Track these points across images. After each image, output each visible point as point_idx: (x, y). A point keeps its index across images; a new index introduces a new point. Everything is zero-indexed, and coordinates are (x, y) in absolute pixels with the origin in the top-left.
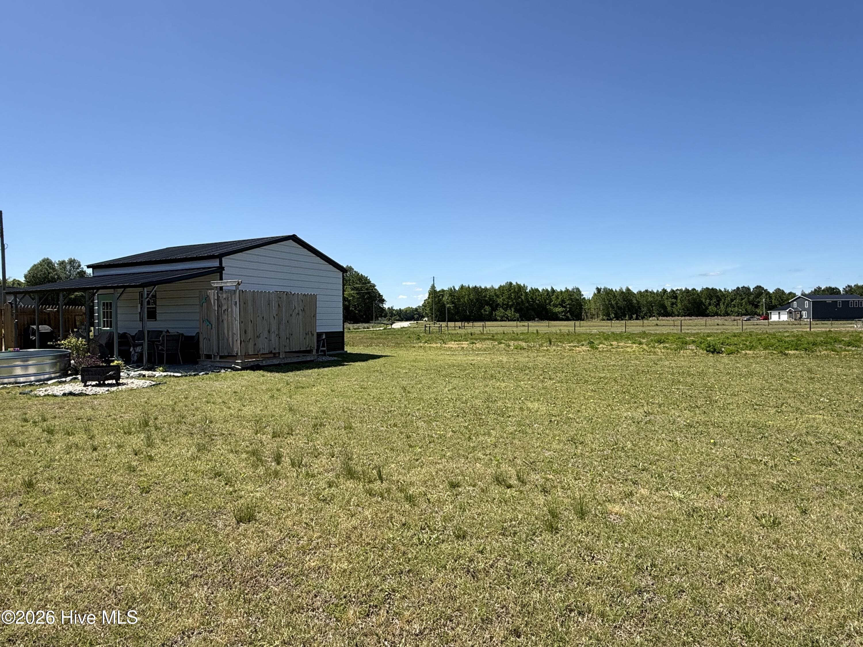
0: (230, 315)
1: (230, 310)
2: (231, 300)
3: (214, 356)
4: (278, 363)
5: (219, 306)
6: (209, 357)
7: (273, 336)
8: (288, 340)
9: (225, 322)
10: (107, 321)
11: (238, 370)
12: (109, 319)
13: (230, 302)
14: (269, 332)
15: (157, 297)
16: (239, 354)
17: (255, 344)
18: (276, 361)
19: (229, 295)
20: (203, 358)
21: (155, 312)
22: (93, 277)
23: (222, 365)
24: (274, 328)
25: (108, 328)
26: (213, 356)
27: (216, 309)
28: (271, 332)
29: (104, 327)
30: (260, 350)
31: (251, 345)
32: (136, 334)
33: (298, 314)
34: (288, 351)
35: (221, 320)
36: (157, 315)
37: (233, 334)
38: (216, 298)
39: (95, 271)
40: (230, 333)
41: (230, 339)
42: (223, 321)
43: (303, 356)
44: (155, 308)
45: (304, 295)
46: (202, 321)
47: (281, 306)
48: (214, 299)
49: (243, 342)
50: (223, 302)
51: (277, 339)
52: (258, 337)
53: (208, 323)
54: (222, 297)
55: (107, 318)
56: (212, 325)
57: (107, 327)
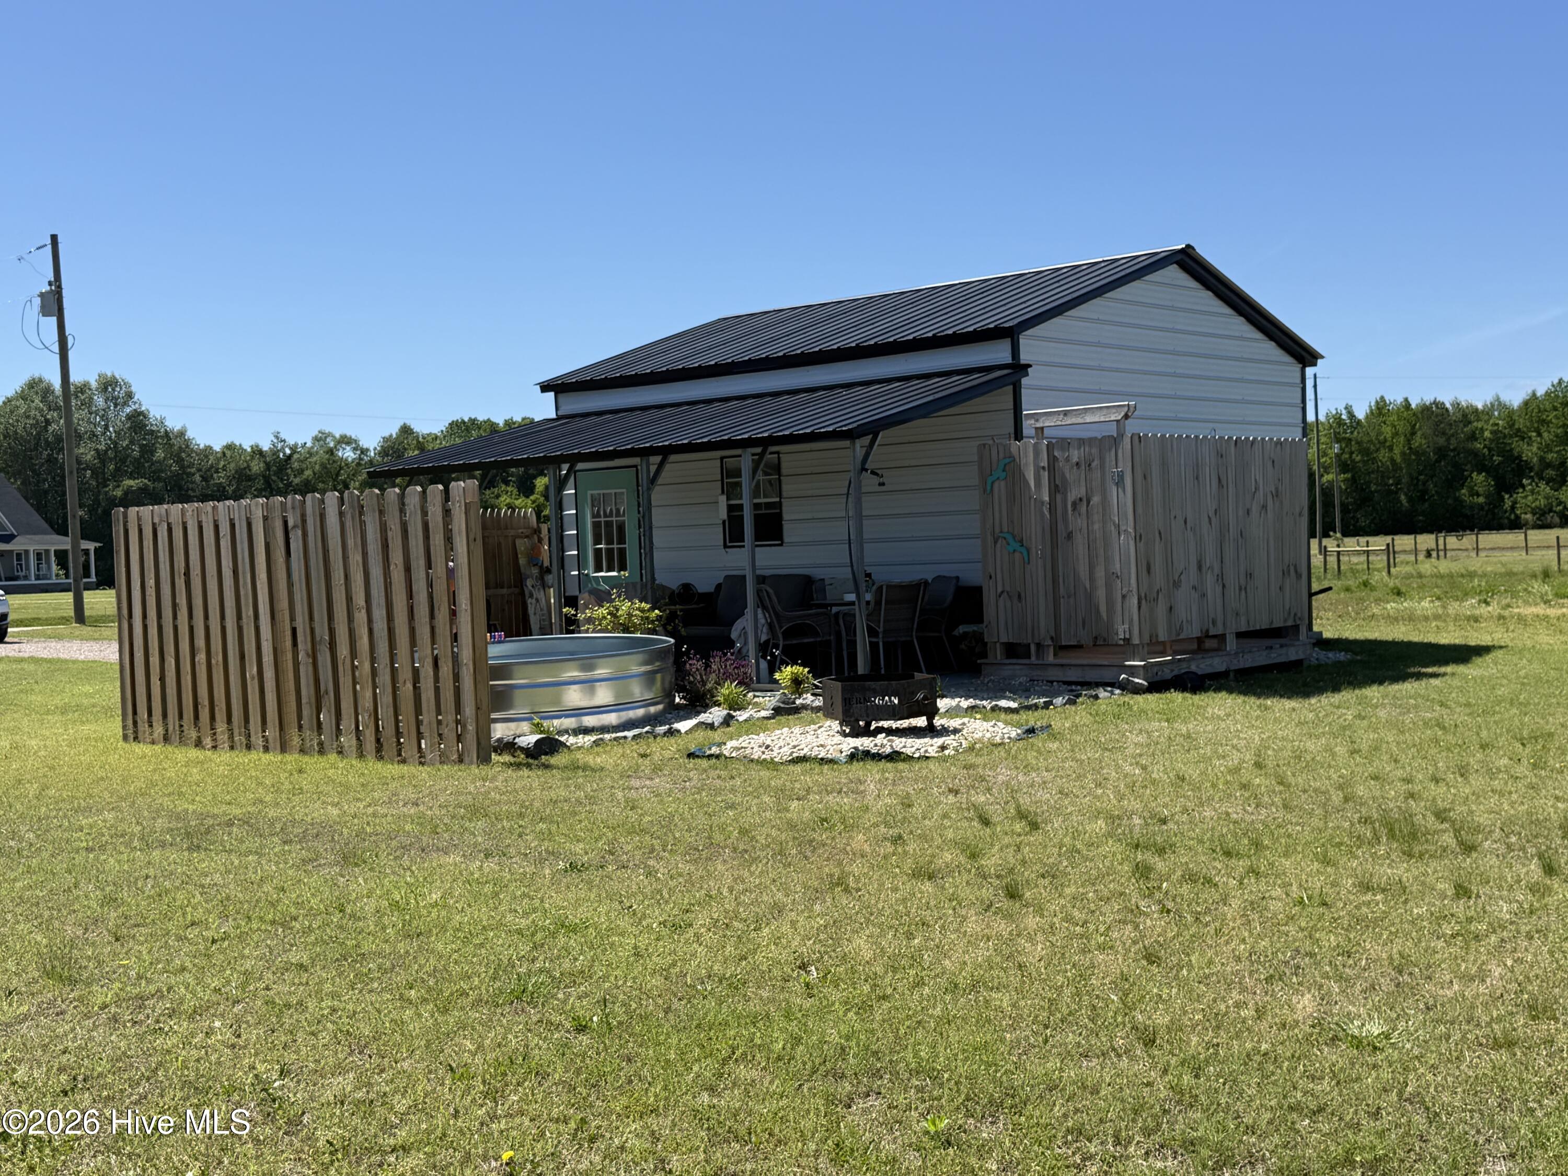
0: (1096, 517)
1: (1096, 499)
2: (1102, 466)
3: (1039, 645)
4: (1222, 668)
5: (1056, 489)
6: (1014, 651)
7: (1210, 579)
8: (1243, 593)
9: (1080, 541)
10: (610, 552)
11: (1137, 690)
12: (615, 546)
13: (1097, 475)
14: (1200, 568)
15: (784, 471)
16: (1136, 641)
17: (1171, 608)
18: (1217, 664)
19: (1095, 451)
20: (998, 654)
21: (779, 517)
22: (559, 418)
23: (1072, 675)
24: (1210, 558)
25: (614, 574)
26: (1033, 648)
27: (1047, 499)
28: (1204, 569)
29: (598, 569)
30: (1181, 628)
31: (1161, 609)
32: (719, 586)
33: (1264, 507)
34: (1243, 629)
35: (1062, 533)
36: (787, 527)
37: (1111, 577)
38: (1044, 463)
39: (560, 396)
40: (1100, 573)
41: (1101, 593)
42: (1070, 536)
43: (1282, 646)
44: (780, 503)
45: (1279, 443)
46: (990, 539)
47: (1224, 482)
48: (1038, 470)
49: (1143, 602)
50: (1071, 475)
51: (1219, 589)
52: (1177, 584)
53: (1014, 545)
54: (1067, 459)
55: (609, 541)
56: (1028, 551)
57: (608, 570)
